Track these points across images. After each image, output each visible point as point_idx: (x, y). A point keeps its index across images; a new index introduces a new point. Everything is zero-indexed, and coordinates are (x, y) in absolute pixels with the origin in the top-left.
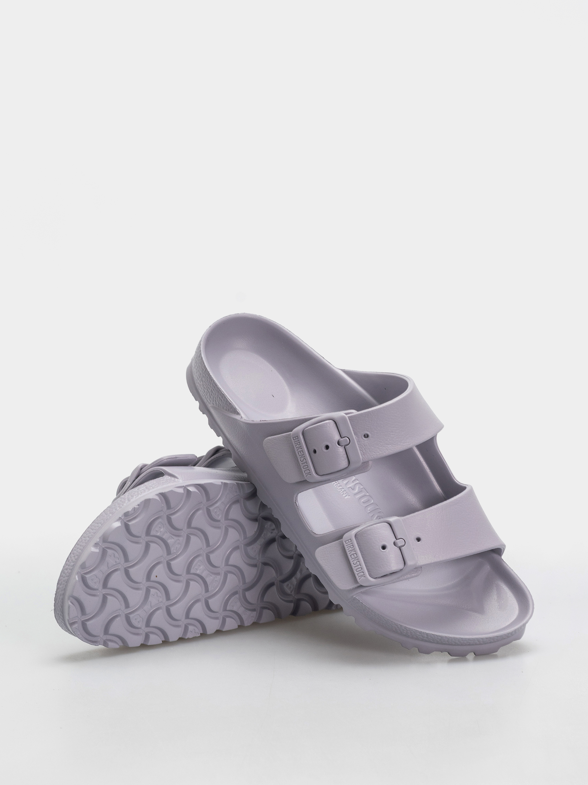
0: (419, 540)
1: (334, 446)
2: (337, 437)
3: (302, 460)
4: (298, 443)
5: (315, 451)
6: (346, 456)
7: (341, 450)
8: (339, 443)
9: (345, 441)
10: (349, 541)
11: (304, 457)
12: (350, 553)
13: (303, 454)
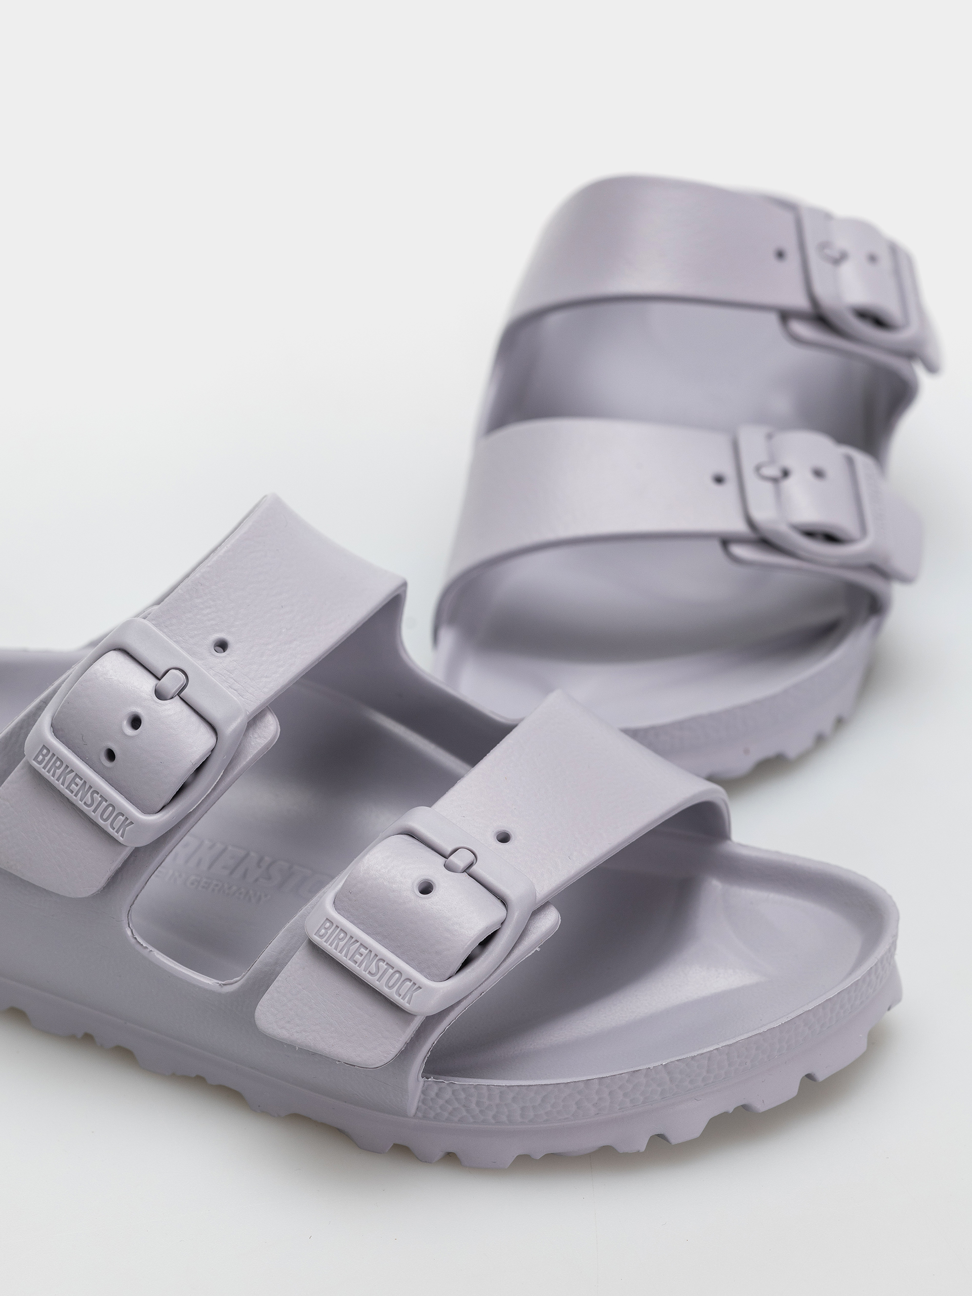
0: (504, 838)
1: (149, 708)
2: (147, 684)
3: (89, 802)
4: (55, 762)
5: (111, 755)
6: (194, 718)
7: (174, 707)
8: (160, 695)
9: (171, 682)
10: (325, 928)
11: (90, 787)
12: (346, 956)
13: (85, 782)
